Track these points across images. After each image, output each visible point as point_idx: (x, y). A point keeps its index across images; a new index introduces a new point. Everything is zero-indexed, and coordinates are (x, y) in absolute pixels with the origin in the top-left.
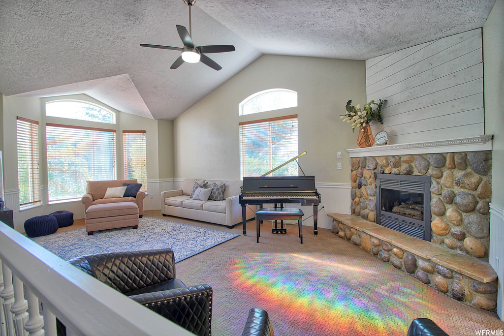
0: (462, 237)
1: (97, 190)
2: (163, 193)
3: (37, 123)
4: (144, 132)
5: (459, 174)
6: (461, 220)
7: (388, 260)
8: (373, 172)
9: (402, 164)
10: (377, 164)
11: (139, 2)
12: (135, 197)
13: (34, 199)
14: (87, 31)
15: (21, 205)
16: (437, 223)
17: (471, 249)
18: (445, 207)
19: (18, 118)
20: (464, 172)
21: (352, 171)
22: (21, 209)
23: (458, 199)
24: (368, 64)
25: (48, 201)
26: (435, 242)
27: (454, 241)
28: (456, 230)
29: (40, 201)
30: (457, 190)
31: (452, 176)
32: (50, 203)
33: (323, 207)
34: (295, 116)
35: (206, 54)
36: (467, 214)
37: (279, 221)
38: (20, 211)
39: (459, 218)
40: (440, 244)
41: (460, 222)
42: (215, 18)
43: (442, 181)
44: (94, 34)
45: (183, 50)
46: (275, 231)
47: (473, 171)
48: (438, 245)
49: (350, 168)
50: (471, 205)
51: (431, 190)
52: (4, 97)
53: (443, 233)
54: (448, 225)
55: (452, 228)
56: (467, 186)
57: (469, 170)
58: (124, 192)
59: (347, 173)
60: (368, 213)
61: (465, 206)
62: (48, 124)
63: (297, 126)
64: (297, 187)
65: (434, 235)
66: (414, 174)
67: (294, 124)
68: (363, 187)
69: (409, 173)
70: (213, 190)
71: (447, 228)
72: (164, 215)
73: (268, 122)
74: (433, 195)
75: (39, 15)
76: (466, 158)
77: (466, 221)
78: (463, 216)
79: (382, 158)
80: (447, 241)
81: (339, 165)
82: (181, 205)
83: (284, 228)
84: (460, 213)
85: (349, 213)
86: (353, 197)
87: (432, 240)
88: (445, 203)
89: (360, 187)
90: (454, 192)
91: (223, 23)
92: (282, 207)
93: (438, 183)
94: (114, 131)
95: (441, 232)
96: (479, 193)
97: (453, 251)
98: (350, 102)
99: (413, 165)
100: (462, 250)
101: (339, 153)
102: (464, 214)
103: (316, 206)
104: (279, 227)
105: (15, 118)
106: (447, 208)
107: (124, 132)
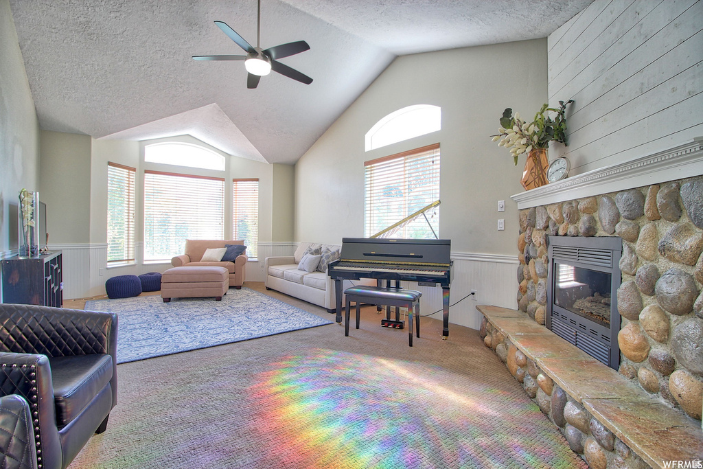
0: (668, 367)
1: (196, 251)
2: (267, 258)
3: (134, 170)
4: (257, 180)
5: (666, 229)
6: (668, 331)
7: (534, 396)
8: (544, 233)
9: (581, 214)
10: (549, 218)
11: (196, 4)
12: (234, 262)
13: (128, 256)
14: (151, 52)
15: (109, 262)
16: (627, 335)
17: (680, 396)
18: (641, 301)
19: (110, 164)
20: (675, 224)
21: (520, 233)
22: (108, 267)
23: (662, 285)
24: (551, 42)
25: (143, 260)
26: (622, 372)
27: (655, 375)
28: (659, 351)
29: (133, 259)
30: (663, 264)
31: (655, 234)
32: (145, 263)
33: (473, 294)
34: (437, 146)
35: (279, 60)
36: (680, 318)
37: (393, 308)
38: (107, 269)
39: (662, 325)
40: (632, 378)
41: (665, 336)
42: (303, 9)
43: (637, 246)
44: (159, 55)
45: (245, 58)
46: (386, 323)
47: (691, 223)
48: (627, 380)
49: (518, 228)
50: (684, 298)
51: (621, 266)
52: (93, 139)
53: (635, 356)
54: (645, 339)
55: (653, 347)
56: (677, 257)
57: (685, 220)
58: (222, 255)
59: (514, 236)
60: (536, 308)
61: (673, 299)
62: (147, 172)
63: (439, 162)
64: (421, 257)
65: (624, 358)
66: (597, 235)
67: (434, 159)
68: (531, 261)
69: (590, 232)
70: (322, 257)
71: (643, 346)
72: (269, 289)
73: (403, 158)
74: (624, 276)
75: (94, 39)
76: (679, 193)
77: (675, 333)
78: (672, 322)
79: (554, 207)
80: (643, 373)
81: (500, 224)
82: (282, 276)
83: (400, 321)
84: (666, 316)
85: (515, 306)
86: (521, 278)
87: (620, 370)
88: (642, 294)
89: (528, 259)
90: (656, 270)
91: (318, 16)
92: (398, 287)
93: (632, 251)
94: (223, 180)
95: (633, 353)
96: (698, 270)
97: (650, 396)
98: (508, 112)
99: (596, 215)
100: (666, 396)
101: (501, 203)
102: (674, 318)
103: (446, 288)
104: (393, 319)
105: (106, 164)
106: (645, 303)
107: (235, 180)
